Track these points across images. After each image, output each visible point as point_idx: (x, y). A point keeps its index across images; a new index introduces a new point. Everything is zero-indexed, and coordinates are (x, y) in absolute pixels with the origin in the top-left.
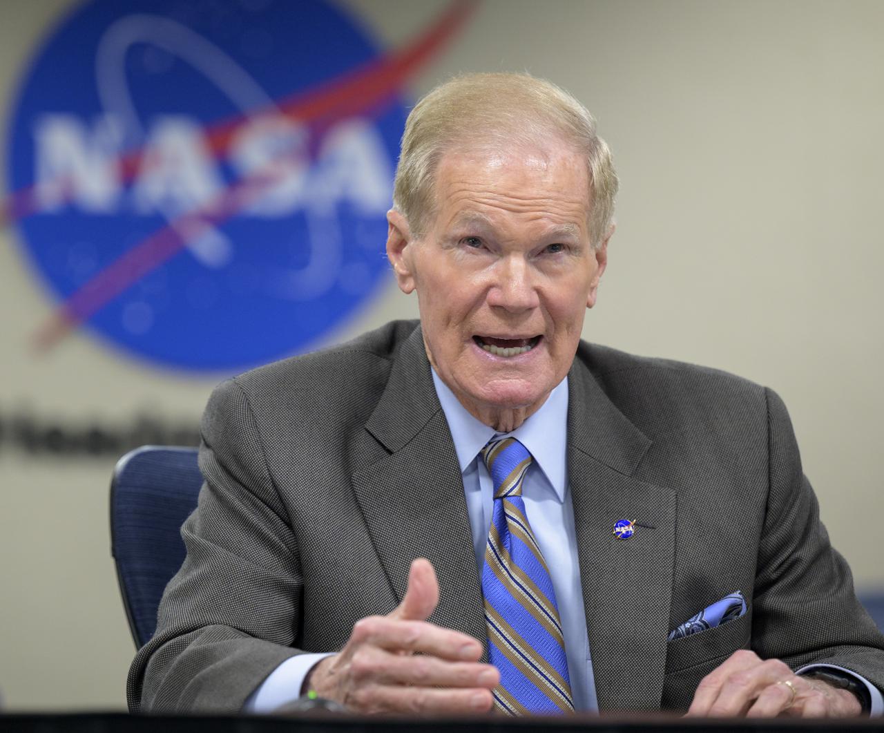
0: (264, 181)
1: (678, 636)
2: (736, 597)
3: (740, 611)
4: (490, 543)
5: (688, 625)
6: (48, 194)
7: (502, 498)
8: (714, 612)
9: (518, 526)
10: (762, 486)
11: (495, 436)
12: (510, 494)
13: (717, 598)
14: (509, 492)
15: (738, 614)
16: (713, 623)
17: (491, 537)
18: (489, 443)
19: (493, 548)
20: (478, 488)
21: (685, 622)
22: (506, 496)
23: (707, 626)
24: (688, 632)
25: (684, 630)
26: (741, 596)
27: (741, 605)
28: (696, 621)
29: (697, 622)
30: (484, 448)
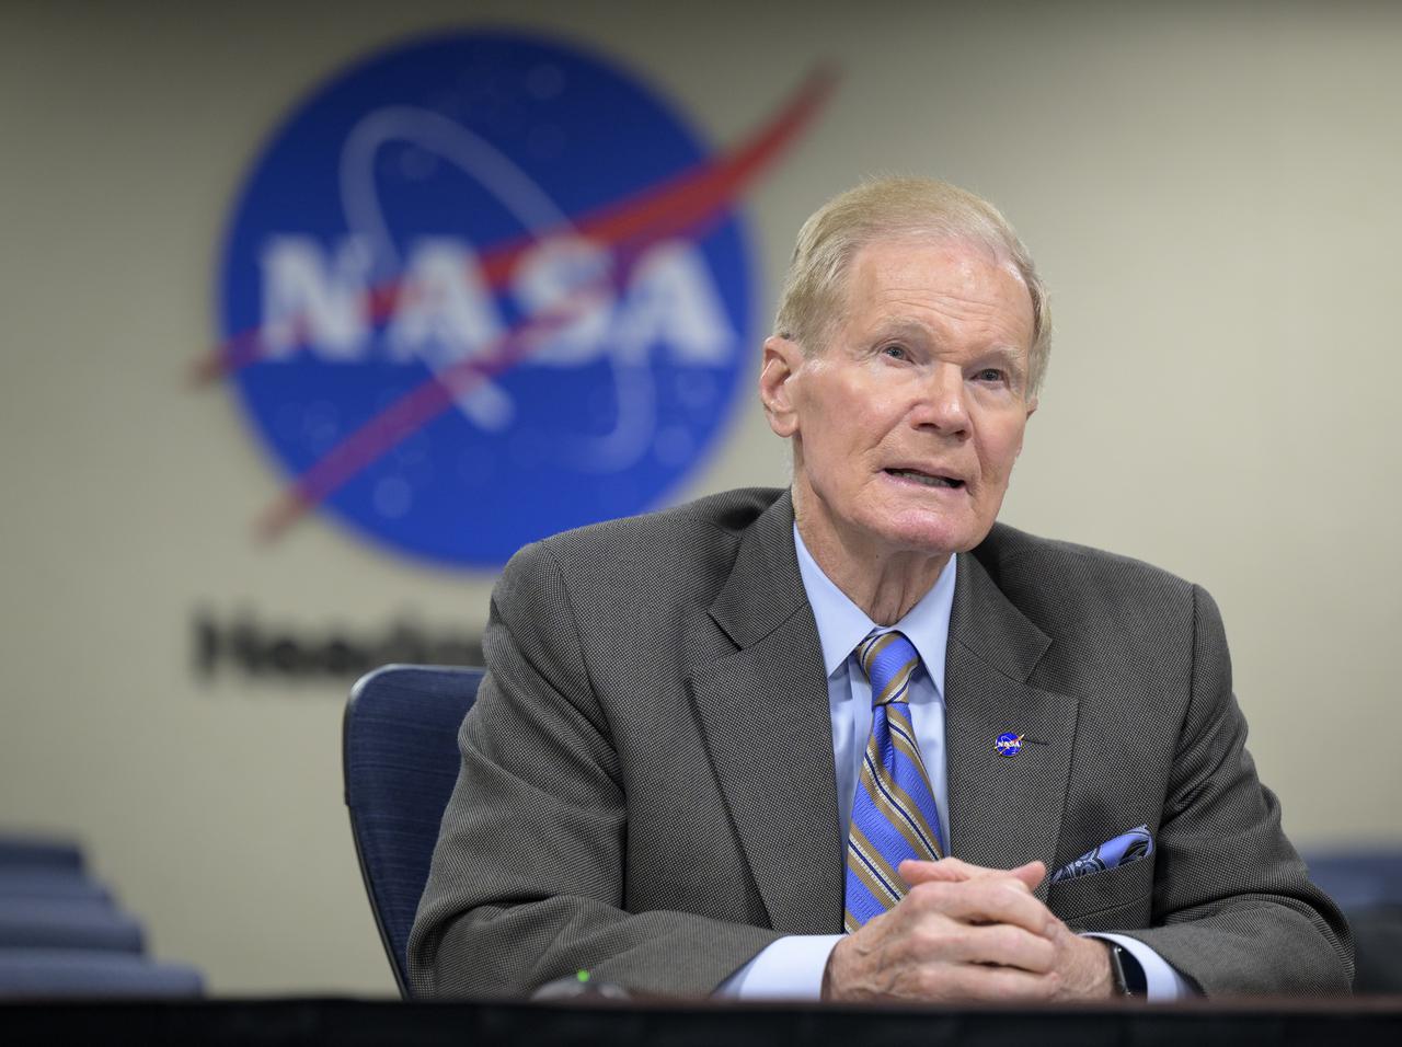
0: (557, 321)
1: (1066, 877)
2: (1141, 832)
3: (1145, 850)
4: (868, 759)
5: (1078, 864)
6: (276, 337)
7: (885, 705)
8: (1112, 849)
9: (902, 737)
10: (1183, 699)
11: (874, 631)
12: (898, 699)
13: (1117, 833)
14: (895, 697)
15: (1143, 854)
16: (1111, 862)
17: (869, 751)
18: (867, 639)
19: (871, 766)
20: (849, 695)
21: (1075, 860)
22: (890, 702)
23: (1103, 866)
24: (1078, 872)
25: (1073, 870)
26: (1147, 832)
27: (1147, 842)
28: (1089, 859)
29: (1091, 860)
30: (860, 645)
